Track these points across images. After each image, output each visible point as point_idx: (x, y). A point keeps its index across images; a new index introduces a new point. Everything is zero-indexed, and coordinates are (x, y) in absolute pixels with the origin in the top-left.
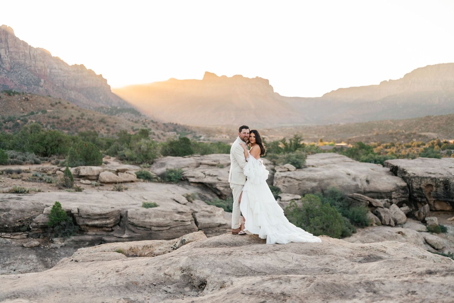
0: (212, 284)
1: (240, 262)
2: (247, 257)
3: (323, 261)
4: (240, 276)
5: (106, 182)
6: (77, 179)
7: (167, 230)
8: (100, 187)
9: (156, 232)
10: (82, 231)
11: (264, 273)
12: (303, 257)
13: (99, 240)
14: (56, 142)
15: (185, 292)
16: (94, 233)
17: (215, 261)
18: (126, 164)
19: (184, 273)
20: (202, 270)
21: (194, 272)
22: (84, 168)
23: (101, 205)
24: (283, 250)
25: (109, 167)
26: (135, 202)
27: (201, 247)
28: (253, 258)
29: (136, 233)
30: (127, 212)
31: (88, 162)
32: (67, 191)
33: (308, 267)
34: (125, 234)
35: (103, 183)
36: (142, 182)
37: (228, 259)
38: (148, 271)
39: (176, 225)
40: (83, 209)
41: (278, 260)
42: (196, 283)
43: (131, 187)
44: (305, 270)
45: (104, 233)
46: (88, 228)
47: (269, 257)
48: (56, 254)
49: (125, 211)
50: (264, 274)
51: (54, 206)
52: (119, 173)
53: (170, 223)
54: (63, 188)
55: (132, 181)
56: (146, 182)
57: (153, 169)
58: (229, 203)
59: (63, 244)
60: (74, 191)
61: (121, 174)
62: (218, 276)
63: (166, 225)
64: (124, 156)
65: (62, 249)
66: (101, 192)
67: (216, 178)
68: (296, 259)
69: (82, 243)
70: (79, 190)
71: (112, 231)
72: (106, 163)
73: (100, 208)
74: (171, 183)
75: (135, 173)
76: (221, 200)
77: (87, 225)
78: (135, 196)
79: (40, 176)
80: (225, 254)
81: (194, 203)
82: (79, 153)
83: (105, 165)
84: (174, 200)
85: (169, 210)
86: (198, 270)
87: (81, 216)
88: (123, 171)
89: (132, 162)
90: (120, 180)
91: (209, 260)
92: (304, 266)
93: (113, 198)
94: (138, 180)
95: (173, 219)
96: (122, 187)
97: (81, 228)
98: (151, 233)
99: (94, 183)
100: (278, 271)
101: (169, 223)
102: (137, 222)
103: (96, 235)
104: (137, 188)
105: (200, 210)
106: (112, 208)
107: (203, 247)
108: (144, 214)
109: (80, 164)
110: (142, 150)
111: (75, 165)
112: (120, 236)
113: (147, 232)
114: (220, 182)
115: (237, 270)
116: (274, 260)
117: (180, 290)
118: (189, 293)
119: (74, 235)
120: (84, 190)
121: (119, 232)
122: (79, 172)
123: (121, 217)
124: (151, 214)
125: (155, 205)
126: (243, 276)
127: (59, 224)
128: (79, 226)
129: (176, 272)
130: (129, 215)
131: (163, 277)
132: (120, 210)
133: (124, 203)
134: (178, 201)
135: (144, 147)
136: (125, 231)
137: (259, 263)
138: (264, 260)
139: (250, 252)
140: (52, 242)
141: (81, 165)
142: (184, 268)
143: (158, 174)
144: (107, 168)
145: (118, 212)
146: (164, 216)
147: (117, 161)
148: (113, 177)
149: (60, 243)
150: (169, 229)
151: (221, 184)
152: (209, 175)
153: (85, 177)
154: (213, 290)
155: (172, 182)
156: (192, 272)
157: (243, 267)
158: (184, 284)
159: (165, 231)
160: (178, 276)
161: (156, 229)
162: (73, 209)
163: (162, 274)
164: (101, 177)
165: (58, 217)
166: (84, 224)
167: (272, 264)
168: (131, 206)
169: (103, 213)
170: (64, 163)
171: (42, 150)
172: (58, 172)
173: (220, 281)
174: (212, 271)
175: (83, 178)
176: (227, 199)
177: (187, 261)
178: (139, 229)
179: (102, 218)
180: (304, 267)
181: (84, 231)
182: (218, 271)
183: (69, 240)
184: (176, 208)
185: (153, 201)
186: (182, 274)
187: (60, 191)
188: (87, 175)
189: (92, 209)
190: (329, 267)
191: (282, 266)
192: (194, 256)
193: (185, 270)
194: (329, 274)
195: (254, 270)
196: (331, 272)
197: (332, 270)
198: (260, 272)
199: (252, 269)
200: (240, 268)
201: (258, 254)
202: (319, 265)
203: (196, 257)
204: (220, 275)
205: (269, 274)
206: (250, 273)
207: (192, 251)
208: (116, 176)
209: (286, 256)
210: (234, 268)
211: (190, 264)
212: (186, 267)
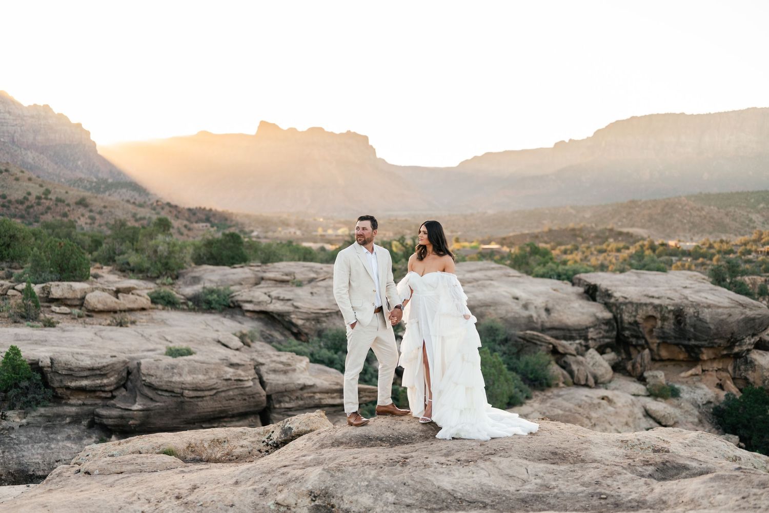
1: (430, 481)
2: (442, 470)
3: (587, 476)
4: (434, 509)
5: (96, 310)
6: (46, 304)
7: (211, 395)
8: (88, 320)
9: (191, 400)
10: (57, 399)
11: (482, 502)
12: (545, 467)
13: (88, 415)
14: (7, 239)
16: (80, 402)
17: (379, 478)
18: (130, 278)
19: (316, 503)
20: (355, 497)
21: (338, 501)
22: (58, 285)
23: (91, 352)
24: (502, 454)
25: (101, 284)
26: (152, 347)
27: (333, 445)
28: (453, 472)
29: (156, 402)
30: (139, 364)
31: (65, 275)
32: (28, 325)
33: (564, 491)
34: (137, 403)
35: (93, 312)
36: (160, 310)
37: (405, 474)
38: (242, 498)
39: (228, 388)
40: (60, 359)
41: (502, 475)
43: (142, 319)
44: (559, 496)
45: (99, 402)
46: (69, 392)
47: (482, 469)
48: (12, 439)
49: (135, 362)
50: (481, 505)
51: (8, 354)
52: (120, 295)
53: (217, 383)
54: (21, 320)
55: (143, 309)
56: (168, 310)
57: (180, 288)
58: (314, 347)
59: (24, 421)
60: (42, 327)
61: (123, 296)
62: (390, 510)
63: (209, 388)
64: (128, 264)
65: (22, 431)
66: (89, 327)
67: (289, 303)
68: (534, 473)
69: (59, 419)
70: (50, 324)
71: (113, 397)
72: (96, 276)
73: (91, 357)
74: (211, 313)
75: (148, 294)
76: (300, 342)
77: (68, 388)
78: (151, 336)
80: (393, 463)
81: (254, 347)
82: (48, 259)
83: (95, 280)
84: (219, 342)
85: (213, 361)
86: (347, 498)
87: (56, 372)
88: (128, 291)
89: (140, 275)
90: (122, 307)
91: (366, 476)
92: (554, 488)
93: (111, 339)
94: (153, 306)
95: (222, 377)
96: (126, 320)
97: (57, 393)
98: (182, 402)
99: (76, 311)
100: (506, 498)
101: (215, 384)
102: (158, 382)
103: (84, 404)
104: (152, 320)
105: (268, 360)
106: (112, 357)
107: (338, 446)
108: (169, 368)
109: (49, 278)
110: (159, 253)
111: (41, 279)
112: (127, 408)
113: (175, 399)
114: (297, 310)
115: (426, 498)
116: (493, 475)
119: (44, 406)
120: (60, 325)
121: (125, 399)
122: (49, 293)
123: (129, 373)
124: (182, 368)
125: (189, 353)
126: (440, 509)
127: (16, 386)
128: (54, 389)
129: (299, 501)
130: (144, 370)
131: (274, 510)
132: (128, 360)
133: (133, 348)
134: (226, 343)
135: (163, 249)
136: (135, 397)
137: (466, 482)
138: (475, 475)
139: (443, 460)
140: (4, 417)
141: (52, 281)
142: (317, 492)
143: (188, 296)
144: (99, 285)
145: (123, 365)
146: (207, 372)
147: (114, 274)
148: (111, 301)
149: (18, 420)
150: (215, 394)
151: (298, 314)
152: (278, 299)
153: (59, 301)
155: (213, 311)
156: (333, 501)
157: (437, 491)
159: (207, 398)
160: (305, 508)
161: (192, 394)
162: (41, 360)
163: (270, 503)
164: (87, 301)
165: (14, 374)
166: (62, 385)
167: (491, 483)
168: (145, 353)
169: (96, 365)
170: (21, 276)
172: (11, 292)
174: (376, 500)
175: (55, 303)
176: (310, 341)
177: (322, 479)
178: (162, 395)
179: (95, 375)
180: (556, 490)
181: (62, 398)
182: (388, 498)
183: (34, 414)
184: (227, 357)
185: (184, 345)
186: (313, 504)
187: (16, 327)
188: (63, 297)
189: (77, 360)
190: (604, 490)
191: (512, 489)
192: (335, 468)
193: (319, 495)
194: (608, 504)
195: (459, 497)
196: (612, 500)
197: (612, 496)
198: (472, 501)
199: (455, 495)
200: (432, 493)
201: (459, 462)
202: (583, 485)
203: (339, 470)
204: (393, 507)
205: (491, 505)
206: (454, 504)
207: (322, 455)
208: (115, 299)
209: (514, 466)
210: (419, 492)
211: (328, 483)
212: (319, 490)
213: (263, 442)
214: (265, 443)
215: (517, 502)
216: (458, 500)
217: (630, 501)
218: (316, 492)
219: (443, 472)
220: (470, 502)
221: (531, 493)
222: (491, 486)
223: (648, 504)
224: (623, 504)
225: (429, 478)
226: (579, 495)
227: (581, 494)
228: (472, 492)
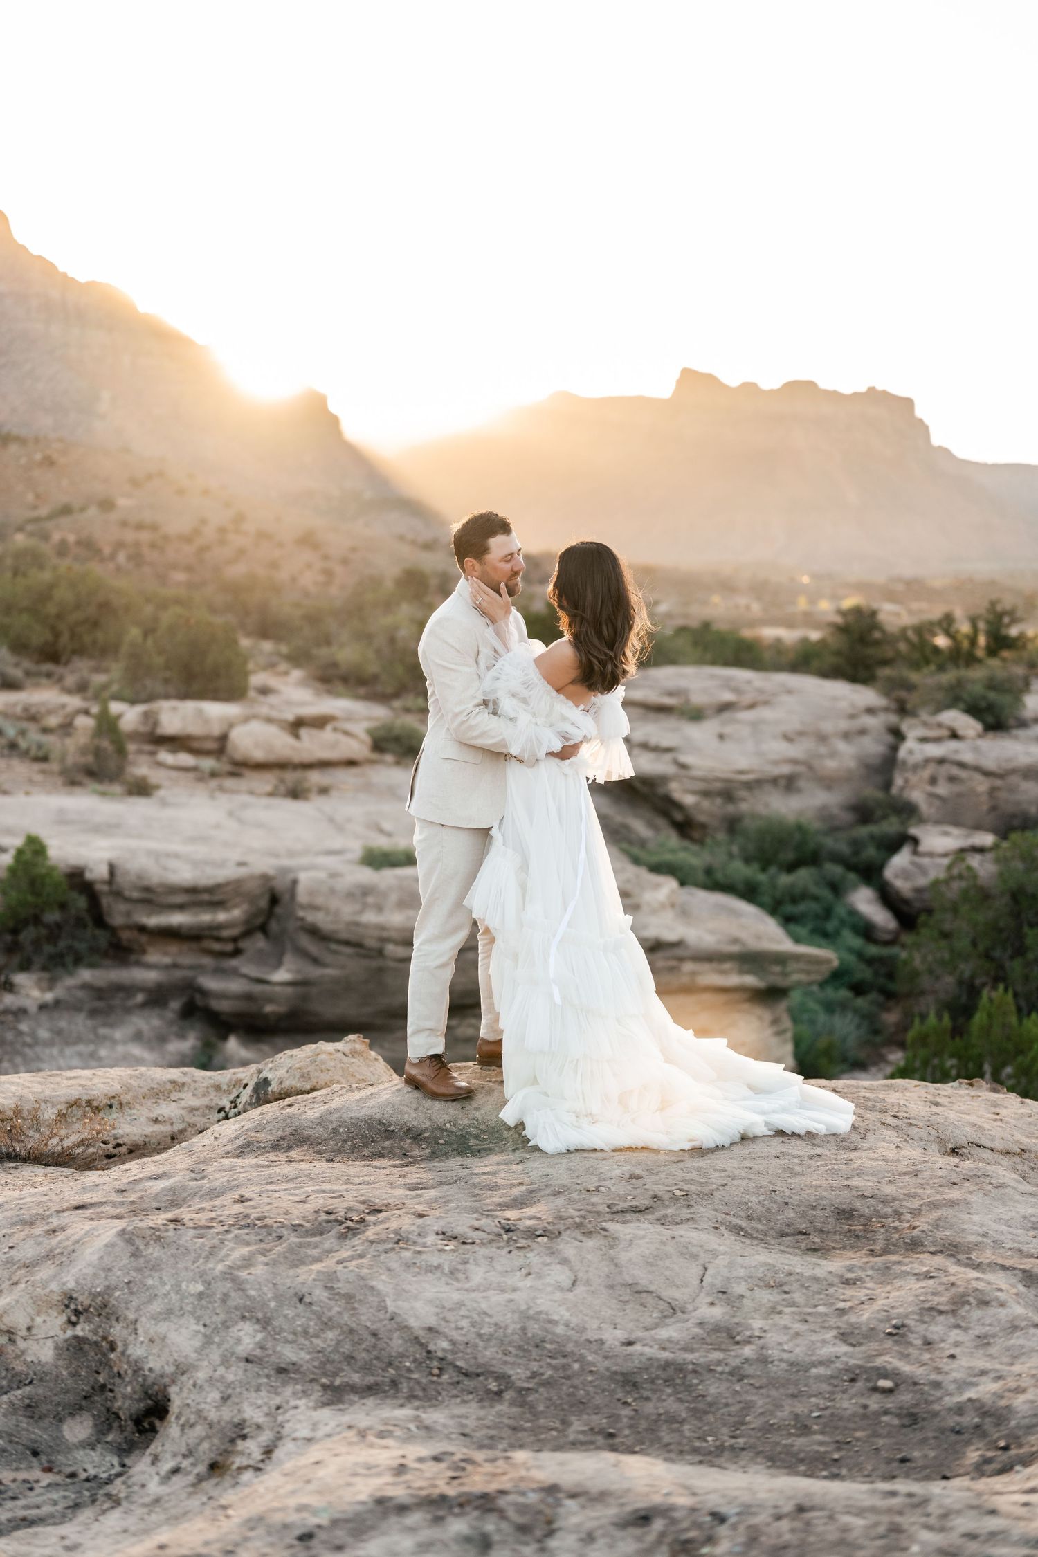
0: (183, 1427)
1: (379, 1294)
2: (436, 1259)
3: (880, 1303)
4: (353, 1389)
5: (251, 762)
6: (148, 747)
8: (229, 783)
9: (399, 965)
10: (120, 951)
11: (500, 1376)
12: (770, 1267)
13: (183, 989)
15: (60, 1445)
16: (167, 960)
17: (243, 1274)
18: (338, 696)
20: (162, 1328)
21: (125, 1332)
22: (174, 709)
23: (202, 852)
24: (670, 1211)
25: (272, 707)
26: (337, 843)
28: (470, 1267)
29: (325, 965)
30: (295, 881)
32: (95, 791)
33: (774, 1353)
34: (284, 968)
35: (242, 767)
36: (388, 766)
40: (129, 865)
41: (611, 1287)
42: (125, 1397)
43: (344, 783)
44: (748, 1370)
45: (207, 961)
46: (144, 938)
47: (565, 1261)
48: (20, 1033)
49: (290, 877)
50: (492, 1385)
51: (21, 852)
52: (304, 732)
54: (85, 781)
55: (351, 763)
59: (48, 997)
60: (122, 795)
61: (310, 734)
62: (230, 1377)
64: (336, 665)
65: (44, 1017)
66: (224, 798)
68: (719, 1284)
69: (122, 995)
70: (142, 789)
71: (237, 953)
72: (265, 691)
73: (196, 863)
75: (368, 732)
77: (142, 929)
78: (350, 820)
79: (11, 732)
80: (326, 1222)
82: (161, 653)
83: (262, 698)
86: (145, 1325)
87: (119, 894)
88: (320, 722)
89: (362, 691)
90: (306, 757)
91: (211, 1265)
92: (748, 1342)
93: (260, 825)
94: (375, 756)
96: (306, 785)
97: (119, 939)
98: (380, 969)
99: (208, 763)
100: (582, 1368)
102: (331, 922)
103: (175, 966)
104: (368, 788)
106: (241, 864)
108: (358, 892)
109: (162, 692)
111: (143, 695)
112: (261, 976)
113: (367, 961)
114: (683, 772)
115: (346, 1348)
116: (588, 1283)
117: (38, 1433)
118: (80, 1454)
119: (92, 966)
120: (161, 792)
121: (261, 958)
122: (156, 724)
123: (274, 900)
124: (386, 894)
125: (407, 860)
126: (370, 1390)
127: (36, 920)
128: (113, 930)
129: (39, 1320)
130: (302, 896)
132: (275, 872)
133: (299, 846)
136: (282, 954)
137: (484, 1306)
138: (529, 1282)
139: (462, 1224)
140: (10, 987)
141: (165, 698)
142: (84, 1300)
144: (264, 710)
145: (261, 882)
148: (282, 744)
149: (36, 993)
151: (686, 780)
152: (645, 746)
153: (177, 742)
154: (176, 1471)
156: (117, 1332)
157: (384, 1327)
158: (70, 1398)
160: (50, 1342)
161: (401, 951)
162: (91, 866)
164: (233, 743)
165: (33, 894)
166: (131, 923)
167: (563, 1313)
168: (322, 860)
169: (207, 880)
171: (39, 636)
173: (227, 1414)
174: (208, 1341)
175: (167, 746)
177: (107, 1260)
178: (338, 952)
179: (200, 904)
180: (748, 1351)
181: (129, 950)
182: (239, 1341)
183: (70, 982)
185: (402, 844)
186: (70, 1333)
188: (183, 734)
189: (165, 869)
190: (904, 1356)
191: (613, 1337)
192: (149, 1232)
193: (86, 1310)
194: (886, 1412)
195: (440, 1354)
196: (906, 1397)
197: (915, 1384)
198: (473, 1369)
199: (431, 1347)
200: (366, 1335)
201: (505, 1237)
202: (844, 1337)
203: (159, 1238)
204: (240, 1372)
205: (521, 1389)
206: (415, 1376)
207: (202, 1178)
208: (290, 740)
209: (668, 1256)
210: (331, 1328)
211: (118, 1276)
212: (90, 1293)
213: (220, 1111)
214: (223, 1114)
215: (605, 1384)
216: (435, 1363)
217: (959, 1410)
218: (80, 1299)
219: (438, 1267)
220: (466, 1375)
221: (666, 1355)
222: (555, 1322)
223: (1013, 1423)
224: (935, 1414)
225: (380, 1286)
226: (814, 1371)
227: (821, 1370)
228: (490, 1337)
